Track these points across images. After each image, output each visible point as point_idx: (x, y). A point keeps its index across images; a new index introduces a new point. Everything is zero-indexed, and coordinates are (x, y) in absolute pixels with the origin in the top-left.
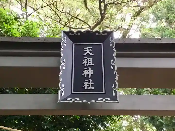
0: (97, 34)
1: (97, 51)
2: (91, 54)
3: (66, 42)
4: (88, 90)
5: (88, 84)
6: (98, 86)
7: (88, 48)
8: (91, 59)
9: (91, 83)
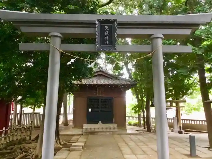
0: (110, 21)
1: (110, 28)
2: (108, 29)
3: (98, 23)
4: (106, 45)
5: (107, 43)
6: (110, 44)
7: (107, 27)
8: (108, 32)
9: (108, 42)
